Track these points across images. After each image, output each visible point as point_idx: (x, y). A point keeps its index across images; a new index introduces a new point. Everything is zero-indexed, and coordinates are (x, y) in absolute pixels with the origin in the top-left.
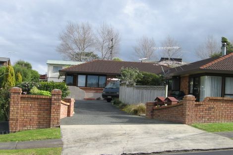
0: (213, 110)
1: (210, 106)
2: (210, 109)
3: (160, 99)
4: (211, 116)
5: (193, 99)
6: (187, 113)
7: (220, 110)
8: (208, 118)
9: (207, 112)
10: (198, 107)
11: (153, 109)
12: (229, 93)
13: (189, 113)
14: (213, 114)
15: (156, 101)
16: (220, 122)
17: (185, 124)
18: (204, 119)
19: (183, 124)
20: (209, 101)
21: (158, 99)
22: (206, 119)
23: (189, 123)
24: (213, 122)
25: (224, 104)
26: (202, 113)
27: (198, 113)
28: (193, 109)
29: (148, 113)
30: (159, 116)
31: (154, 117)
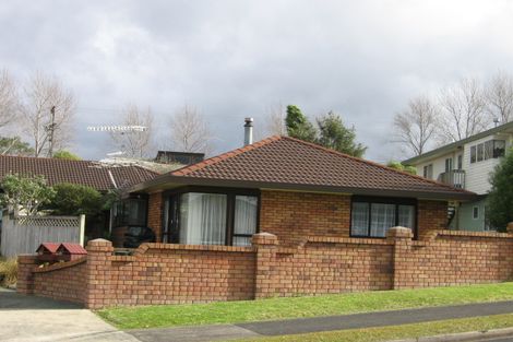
0: (159, 274)
1: (150, 265)
2: (150, 271)
3: (48, 248)
4: (152, 288)
5: (107, 249)
6: (91, 282)
7: (174, 274)
8: (146, 292)
9: (143, 278)
10: (121, 268)
11: (33, 273)
12: (242, 233)
13: (97, 282)
14: (159, 283)
15: (41, 253)
16: (176, 302)
17: (88, 308)
18: (135, 297)
19: (82, 308)
20: (146, 252)
21: (42, 248)
22: (141, 297)
23: (97, 306)
24: (158, 301)
25: (186, 261)
26: (131, 282)
27: (121, 282)
28: (108, 273)
29: (21, 282)
30: (44, 288)
31: (35, 291)
